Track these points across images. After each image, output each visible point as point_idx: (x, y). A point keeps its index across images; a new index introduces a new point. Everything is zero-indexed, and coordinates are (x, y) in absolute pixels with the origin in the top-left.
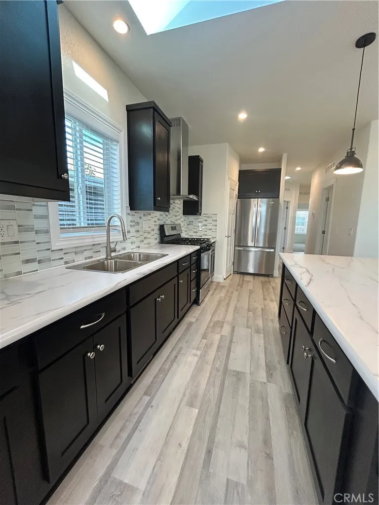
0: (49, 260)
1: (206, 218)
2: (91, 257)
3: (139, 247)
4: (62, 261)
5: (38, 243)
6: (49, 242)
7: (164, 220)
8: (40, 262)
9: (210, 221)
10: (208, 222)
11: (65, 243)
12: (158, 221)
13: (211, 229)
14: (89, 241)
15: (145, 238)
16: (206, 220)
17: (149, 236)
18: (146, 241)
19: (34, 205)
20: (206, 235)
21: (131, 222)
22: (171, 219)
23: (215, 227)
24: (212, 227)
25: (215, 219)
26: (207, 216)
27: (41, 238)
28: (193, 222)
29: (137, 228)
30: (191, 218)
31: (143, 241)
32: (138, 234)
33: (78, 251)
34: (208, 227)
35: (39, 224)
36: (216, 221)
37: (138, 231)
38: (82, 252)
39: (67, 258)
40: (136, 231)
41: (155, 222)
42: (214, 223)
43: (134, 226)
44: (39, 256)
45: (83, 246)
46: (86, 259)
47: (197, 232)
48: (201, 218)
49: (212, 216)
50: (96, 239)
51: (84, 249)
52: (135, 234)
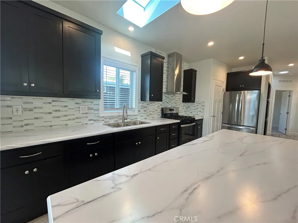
0: (98, 120)
1: (198, 104)
2: (117, 121)
3: (146, 118)
4: (104, 122)
5: (94, 114)
6: (99, 114)
7: (166, 105)
8: (94, 121)
9: (200, 106)
10: (199, 107)
11: (106, 114)
12: (160, 106)
13: (201, 111)
14: (117, 114)
15: (150, 114)
16: (198, 106)
17: (153, 113)
18: (150, 116)
19: (94, 101)
20: (197, 115)
21: (141, 106)
22: (172, 105)
23: (203, 110)
24: (201, 110)
25: (203, 105)
26: (198, 103)
27: (96, 112)
28: (190, 106)
29: (145, 109)
30: (189, 104)
31: (149, 116)
32: (145, 112)
33: (111, 118)
34: (198, 110)
35: (95, 107)
36: (204, 106)
37: (146, 111)
38: (113, 118)
39: (106, 120)
40: (144, 111)
41: (158, 106)
42: (203, 107)
43: (143, 108)
44: (94, 119)
45: (113, 116)
46: (114, 121)
47: (192, 113)
48: (195, 104)
49: (202, 103)
50: (120, 114)
51: (114, 117)
52: (143, 112)
